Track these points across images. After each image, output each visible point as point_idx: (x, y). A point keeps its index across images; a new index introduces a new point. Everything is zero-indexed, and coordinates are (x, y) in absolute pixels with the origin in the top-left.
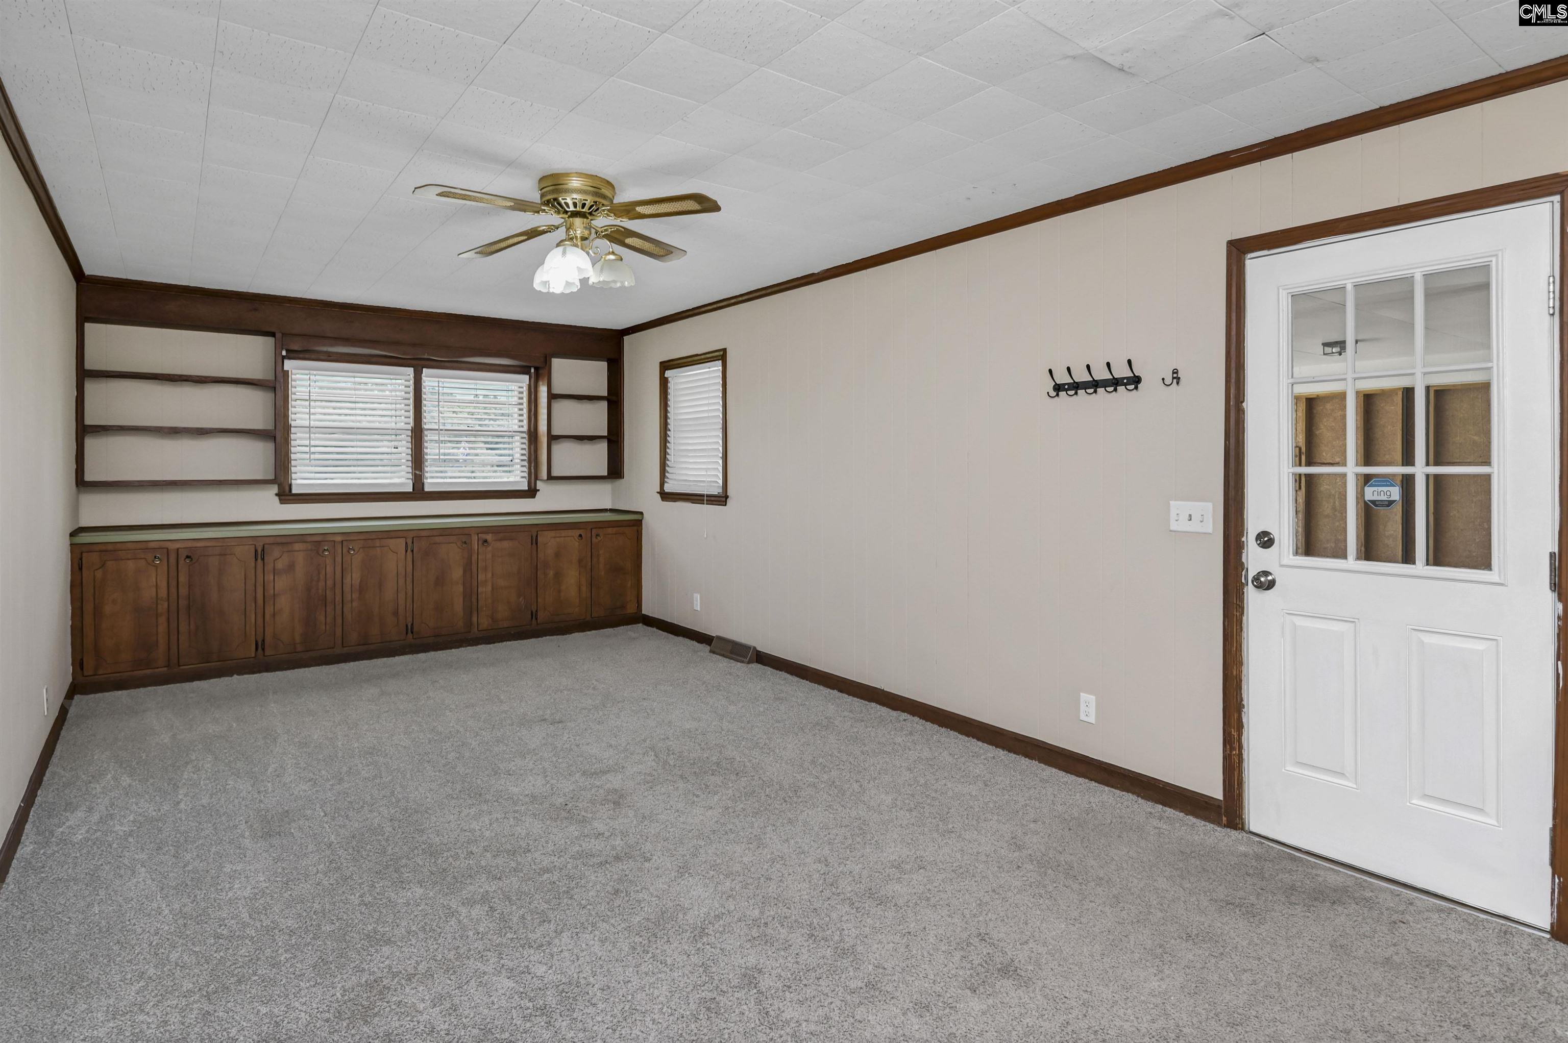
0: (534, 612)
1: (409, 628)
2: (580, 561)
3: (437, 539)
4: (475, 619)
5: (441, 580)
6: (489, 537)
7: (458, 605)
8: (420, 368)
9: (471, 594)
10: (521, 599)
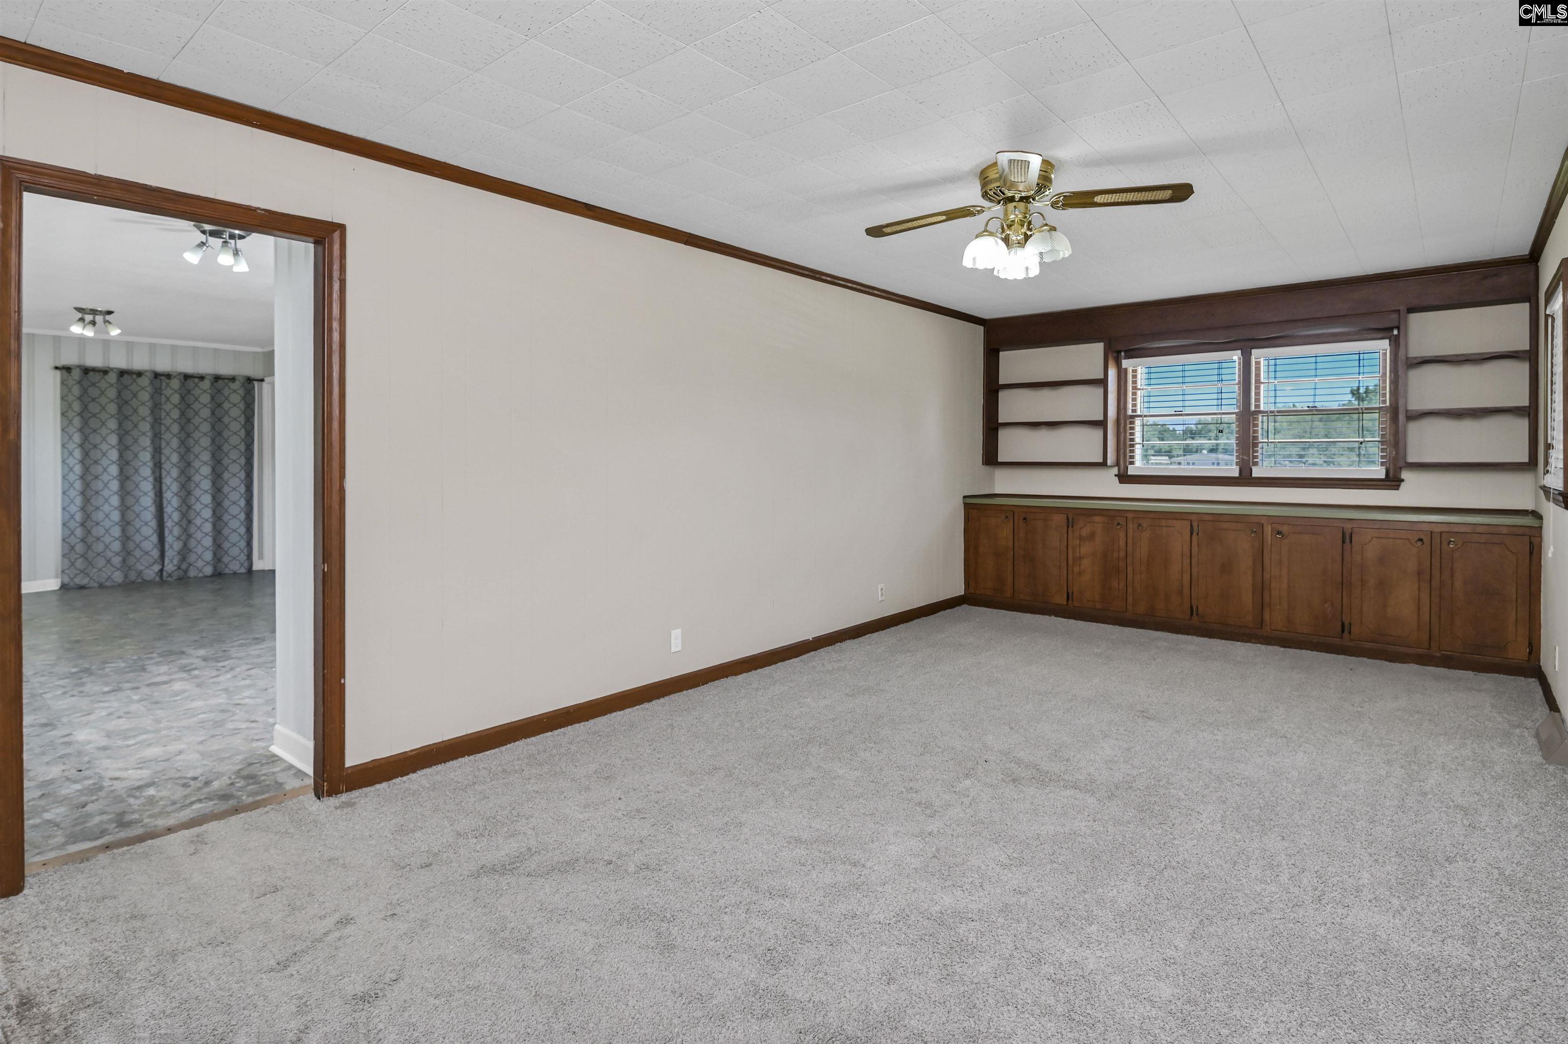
0: (1347, 624)
1: (1195, 609)
2: (1419, 573)
3: (1225, 525)
4: (1267, 616)
5: (1227, 567)
6: (1285, 529)
7: (1248, 599)
8: (1249, 350)
9: (1261, 588)
10: (1326, 606)
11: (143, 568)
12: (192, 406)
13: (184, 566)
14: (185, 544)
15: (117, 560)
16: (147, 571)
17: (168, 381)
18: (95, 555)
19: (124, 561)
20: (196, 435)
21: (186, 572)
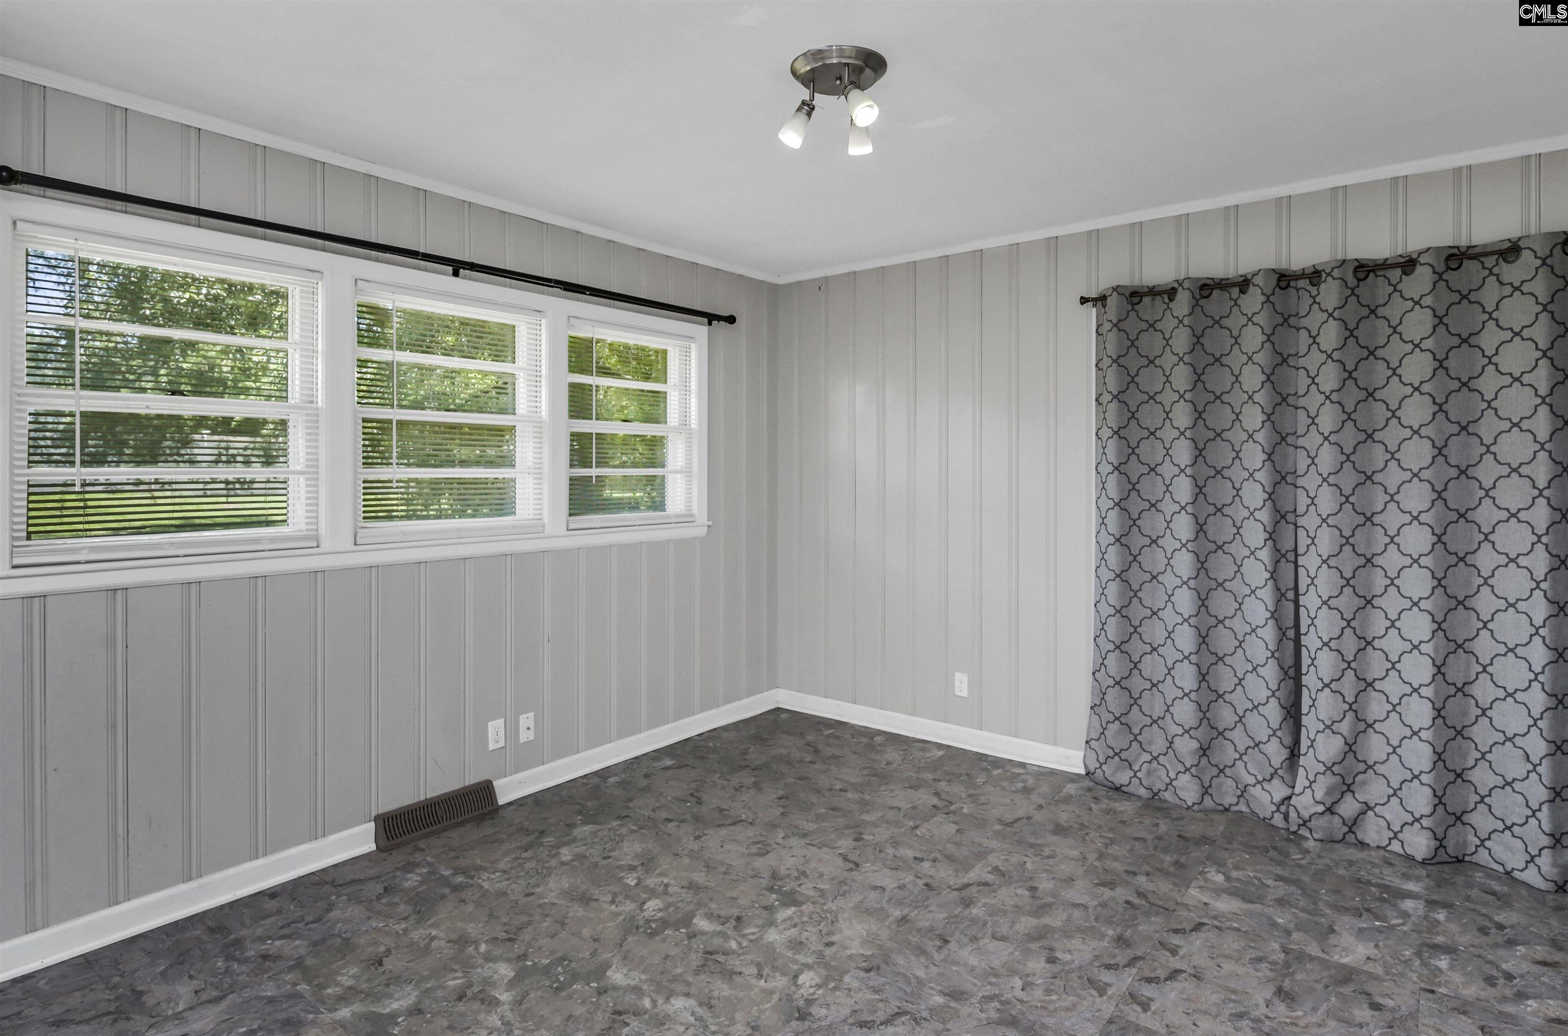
11: (1251, 780)
12: (1380, 353)
13: (1349, 808)
14: (1350, 748)
15: (1186, 746)
16: (1257, 791)
17: (1314, 292)
18: (1148, 721)
19: (1204, 751)
20: (1392, 435)
21: (1352, 825)
